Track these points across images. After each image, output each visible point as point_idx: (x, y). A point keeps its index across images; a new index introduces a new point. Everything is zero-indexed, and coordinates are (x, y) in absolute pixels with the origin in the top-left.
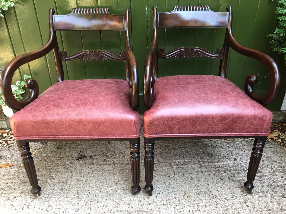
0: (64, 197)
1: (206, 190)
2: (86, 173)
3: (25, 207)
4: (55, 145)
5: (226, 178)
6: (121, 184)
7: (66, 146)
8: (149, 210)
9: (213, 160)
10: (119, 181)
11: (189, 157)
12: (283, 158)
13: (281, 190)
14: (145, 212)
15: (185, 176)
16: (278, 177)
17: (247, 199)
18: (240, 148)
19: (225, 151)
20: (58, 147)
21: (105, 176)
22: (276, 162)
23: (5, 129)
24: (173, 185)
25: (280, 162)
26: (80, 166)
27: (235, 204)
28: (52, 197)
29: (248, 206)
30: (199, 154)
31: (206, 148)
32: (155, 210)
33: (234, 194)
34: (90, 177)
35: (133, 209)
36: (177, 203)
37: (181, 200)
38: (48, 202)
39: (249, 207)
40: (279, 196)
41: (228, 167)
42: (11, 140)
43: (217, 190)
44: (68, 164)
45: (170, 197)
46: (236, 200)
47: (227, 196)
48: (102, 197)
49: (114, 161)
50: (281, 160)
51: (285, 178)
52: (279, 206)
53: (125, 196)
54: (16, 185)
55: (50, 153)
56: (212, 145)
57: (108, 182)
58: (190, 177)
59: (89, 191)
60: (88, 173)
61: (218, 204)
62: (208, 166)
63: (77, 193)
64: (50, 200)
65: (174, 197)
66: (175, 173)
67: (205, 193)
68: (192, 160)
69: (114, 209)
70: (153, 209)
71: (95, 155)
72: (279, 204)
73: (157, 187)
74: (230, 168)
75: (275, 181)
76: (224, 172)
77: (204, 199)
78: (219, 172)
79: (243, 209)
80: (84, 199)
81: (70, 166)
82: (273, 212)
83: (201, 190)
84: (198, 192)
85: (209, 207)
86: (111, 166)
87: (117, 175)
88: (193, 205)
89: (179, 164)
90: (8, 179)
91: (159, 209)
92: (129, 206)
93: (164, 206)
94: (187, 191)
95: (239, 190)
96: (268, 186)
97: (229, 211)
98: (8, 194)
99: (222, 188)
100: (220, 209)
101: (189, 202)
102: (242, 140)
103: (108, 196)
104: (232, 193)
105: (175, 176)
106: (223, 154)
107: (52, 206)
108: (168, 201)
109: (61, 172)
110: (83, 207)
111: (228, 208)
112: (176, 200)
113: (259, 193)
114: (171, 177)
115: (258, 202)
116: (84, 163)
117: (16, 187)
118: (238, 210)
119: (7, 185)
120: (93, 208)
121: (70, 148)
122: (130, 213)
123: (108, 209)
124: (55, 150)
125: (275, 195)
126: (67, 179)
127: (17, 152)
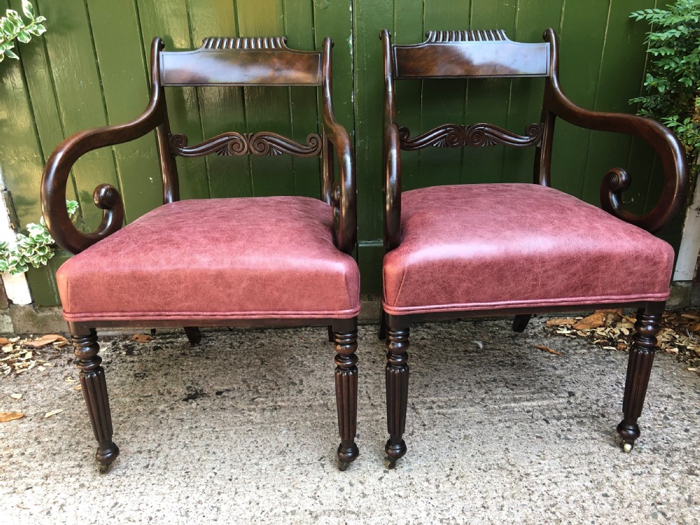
0: (153, 484)
1: (504, 462)
2: (206, 429)
3: (56, 508)
4: (131, 370)
5: (551, 435)
6: (294, 453)
7: (158, 371)
8: (363, 510)
9: (516, 396)
10: (289, 446)
11: (458, 389)
12: (685, 390)
13: (685, 458)
14: (353, 513)
15: (449, 432)
16: (677, 430)
17: (605, 480)
18: (582, 370)
19: (545, 375)
20: (139, 374)
21: (255, 436)
22: (669, 397)
23: (8, 335)
24: (420, 453)
25: (679, 397)
26: (193, 414)
27: (575, 491)
28: (123, 484)
29: (606, 495)
30: (483, 384)
31: (500, 370)
32: (379, 509)
33: (570, 469)
34: (217, 438)
35: (324, 508)
36: (432, 491)
37: (441, 485)
38: (112, 495)
39: (609, 498)
40: (680, 472)
41: (554, 411)
42: (22, 359)
43: (529, 460)
44: (163, 412)
45: (416, 480)
46: (576, 483)
47: (554, 475)
48: (247, 481)
49: (276, 403)
50: (682, 393)
51: (693, 431)
52: (683, 495)
53: (303, 478)
54: (31, 459)
55: (117, 386)
56: (514, 363)
57: (260, 448)
58: (462, 434)
59: (214, 469)
60: (211, 429)
61: (533, 492)
62: (504, 408)
63: (183, 473)
64: (117, 491)
65: (424, 479)
66: (424, 425)
67: (501, 468)
68: (465, 397)
69: (278, 510)
70: (374, 506)
71: (228, 390)
72: (681, 489)
74: (560, 412)
75: (669, 439)
76: (544, 422)
77: (499, 482)
78: (532, 422)
79: (596, 501)
80: (201, 488)
81: (168, 416)
82: (668, 509)
83: (491, 463)
84: (482, 468)
85: (511, 500)
86: (269, 413)
87: (284, 432)
88: (472, 496)
89: (434, 406)
90: (14, 447)
91: (387, 507)
92: (313, 501)
93: (400, 500)
94: (456, 464)
95: (584, 461)
96: (654, 450)
97: (560, 508)
98: (12, 481)
99: (542, 456)
100: (539, 503)
101: (461, 489)
102: (585, 351)
103: (262, 480)
104: (567, 466)
105: (426, 432)
106: (541, 383)
107: (121, 505)
108: (411, 487)
109: (146, 429)
110: (199, 506)
111: (558, 500)
112: (431, 486)
113: (632, 467)
114: (415, 434)
115: (630, 486)
116: (202, 407)
117: (32, 465)
118: (584, 504)
119: (11, 459)
120: (224, 508)
121: (166, 375)
122: (316, 517)
123: (261, 509)
124: (130, 380)
125: (671, 469)
126: (159, 442)
127: (35, 387)
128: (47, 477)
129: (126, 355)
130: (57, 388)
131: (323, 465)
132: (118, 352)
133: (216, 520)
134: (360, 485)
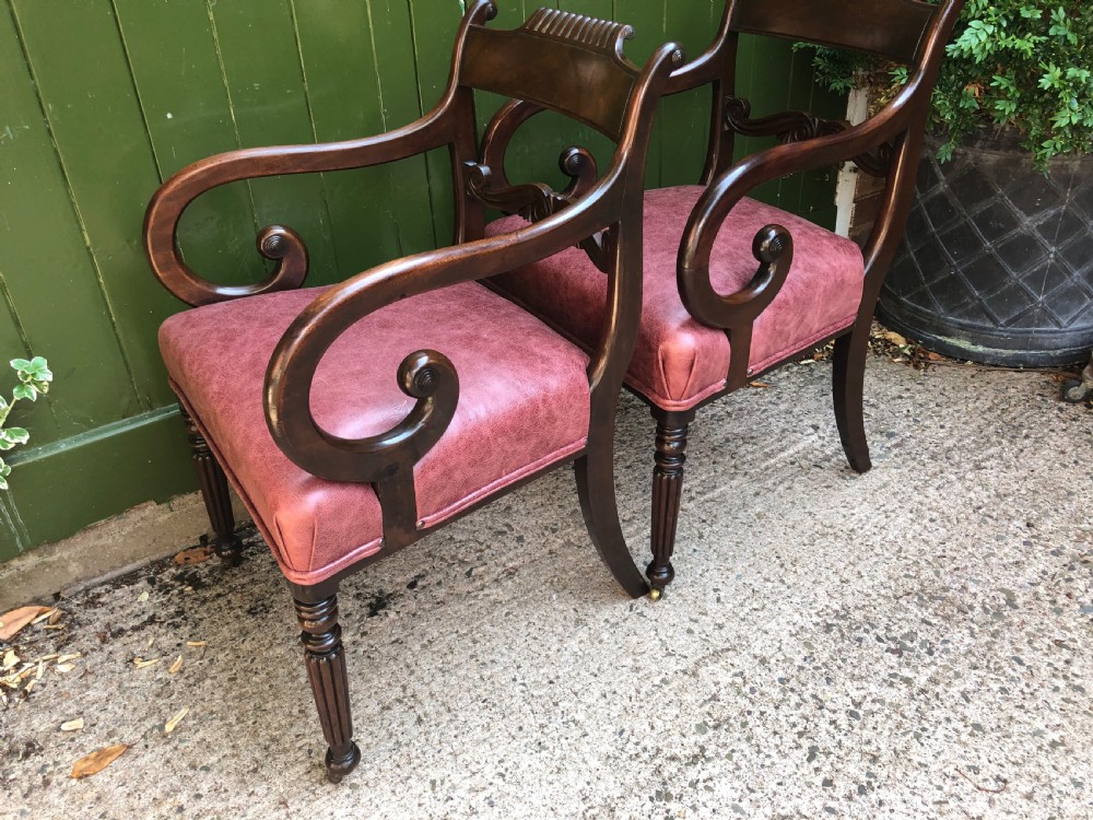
0: (456, 736)
2: (448, 638)
4: (232, 608)
5: (836, 480)
6: (593, 616)
8: (734, 642)
9: (766, 450)
10: (579, 610)
11: (700, 465)
12: (907, 385)
13: (963, 454)
14: (728, 650)
15: (737, 518)
16: (935, 429)
17: (919, 506)
19: (772, 416)
20: (253, 609)
21: (522, 617)
24: (731, 553)
25: (909, 394)
27: (905, 528)
28: (413, 755)
29: (932, 520)
30: (719, 449)
32: (750, 632)
33: (883, 508)
34: (475, 642)
35: (691, 660)
36: (782, 589)
37: (784, 579)
38: (414, 776)
39: (937, 522)
40: (971, 470)
41: (816, 452)
43: (841, 515)
45: (755, 585)
46: (900, 520)
47: (875, 520)
48: (573, 674)
49: (504, 566)
50: (908, 389)
51: (948, 425)
52: (990, 492)
53: (634, 639)
54: (223, 796)
55: (240, 639)
57: (546, 628)
58: (752, 514)
59: (515, 680)
60: (454, 636)
61: (872, 546)
62: (767, 468)
63: (481, 705)
64: (414, 768)
65: (762, 580)
66: (704, 521)
67: (824, 535)
69: (644, 687)
70: (742, 633)
71: (420, 577)
72: (985, 486)
73: (698, 576)
75: (936, 441)
76: (818, 469)
77: (835, 550)
78: (807, 474)
79: (929, 530)
80: (526, 710)
81: (371, 646)
82: (989, 510)
83: (809, 534)
84: (806, 542)
85: (862, 563)
86: (510, 583)
87: (554, 597)
88: (824, 576)
89: (693, 494)
90: (168, 795)
92: (673, 660)
93: (761, 614)
94: (780, 551)
95: (888, 495)
96: (933, 458)
97: (907, 551)
99: (847, 505)
100: (887, 554)
101: (806, 573)
102: (786, 373)
103: (590, 664)
104: (878, 507)
105: (714, 528)
106: (777, 426)
108: (757, 595)
110: (546, 730)
111: (899, 544)
112: (776, 584)
113: (930, 482)
114: (705, 535)
115: (943, 502)
116: (407, 613)
117: (236, 801)
118: (922, 537)
119: (187, 813)
120: (580, 717)
122: (694, 674)
123: (624, 696)
124: (249, 622)
125: (962, 470)
126: (400, 685)
127: (88, 699)
128: (284, 803)
129: (195, 589)
130: (133, 684)
131: (641, 614)
132: (176, 591)
133: (586, 735)
134: (704, 617)
